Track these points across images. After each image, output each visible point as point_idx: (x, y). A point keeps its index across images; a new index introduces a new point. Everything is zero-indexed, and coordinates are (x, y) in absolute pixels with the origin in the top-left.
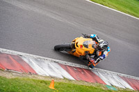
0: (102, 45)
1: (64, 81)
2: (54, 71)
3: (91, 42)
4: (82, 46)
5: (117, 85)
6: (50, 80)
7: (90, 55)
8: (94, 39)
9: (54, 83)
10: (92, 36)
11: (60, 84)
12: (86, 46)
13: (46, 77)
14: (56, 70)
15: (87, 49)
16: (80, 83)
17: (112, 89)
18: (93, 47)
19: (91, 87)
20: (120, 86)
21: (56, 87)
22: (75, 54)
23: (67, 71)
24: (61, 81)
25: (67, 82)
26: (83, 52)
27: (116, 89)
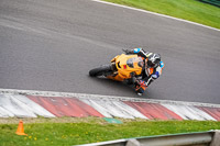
0: (153, 59)
1: (39, 121)
2: (21, 108)
3: (136, 59)
4: (125, 67)
5: (121, 115)
6: (17, 122)
7: (136, 76)
8: (140, 54)
9: (24, 126)
10: (136, 50)
11: (32, 126)
12: (131, 66)
13: (9, 118)
14: (24, 106)
15: (132, 69)
16: (65, 121)
17: (114, 122)
18: (139, 65)
19: (82, 124)
20: (125, 116)
21: (27, 132)
22: (117, 78)
23: (42, 105)
24: (34, 122)
25: (43, 121)
26: (128, 74)
27: (121, 122)
